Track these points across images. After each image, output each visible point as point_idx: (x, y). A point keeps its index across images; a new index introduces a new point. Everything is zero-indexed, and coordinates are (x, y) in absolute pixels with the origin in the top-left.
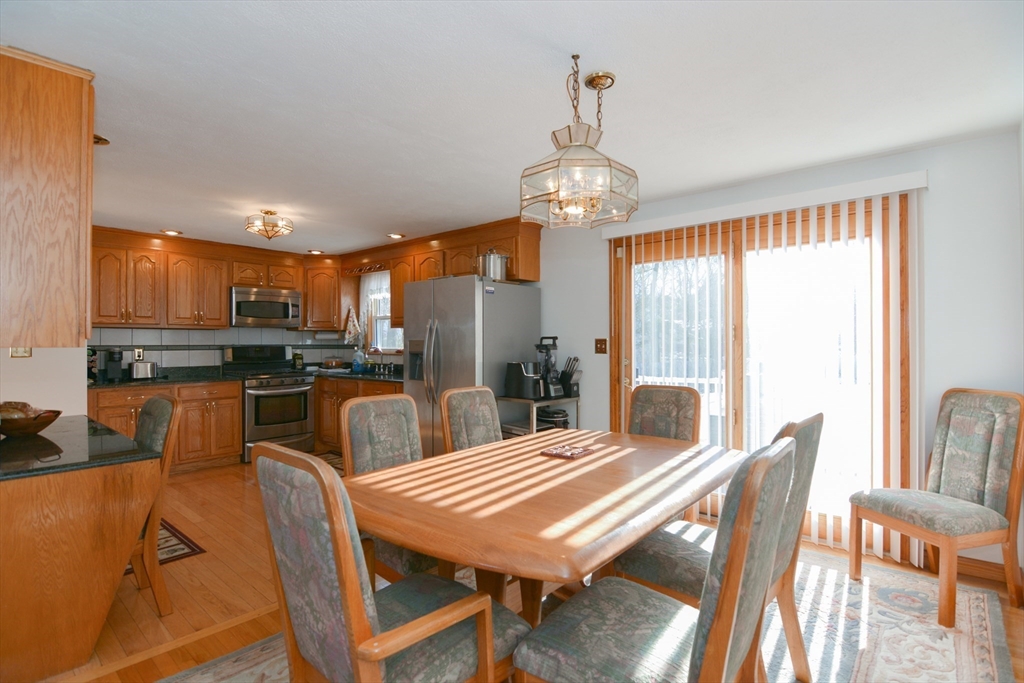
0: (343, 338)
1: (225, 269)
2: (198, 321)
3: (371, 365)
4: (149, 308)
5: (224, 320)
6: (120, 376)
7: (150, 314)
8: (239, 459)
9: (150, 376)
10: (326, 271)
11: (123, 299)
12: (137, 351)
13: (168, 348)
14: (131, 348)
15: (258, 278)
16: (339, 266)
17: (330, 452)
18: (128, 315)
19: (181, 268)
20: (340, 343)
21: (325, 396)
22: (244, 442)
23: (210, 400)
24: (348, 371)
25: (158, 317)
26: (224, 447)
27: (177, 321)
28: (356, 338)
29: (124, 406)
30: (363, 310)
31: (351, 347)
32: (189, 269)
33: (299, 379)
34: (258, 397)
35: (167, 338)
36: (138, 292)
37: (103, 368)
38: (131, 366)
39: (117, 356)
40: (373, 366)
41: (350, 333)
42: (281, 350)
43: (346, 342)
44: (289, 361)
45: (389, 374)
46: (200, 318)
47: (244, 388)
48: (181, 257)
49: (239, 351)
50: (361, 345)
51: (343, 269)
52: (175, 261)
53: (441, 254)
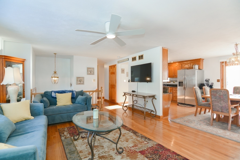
53: (181, 65)
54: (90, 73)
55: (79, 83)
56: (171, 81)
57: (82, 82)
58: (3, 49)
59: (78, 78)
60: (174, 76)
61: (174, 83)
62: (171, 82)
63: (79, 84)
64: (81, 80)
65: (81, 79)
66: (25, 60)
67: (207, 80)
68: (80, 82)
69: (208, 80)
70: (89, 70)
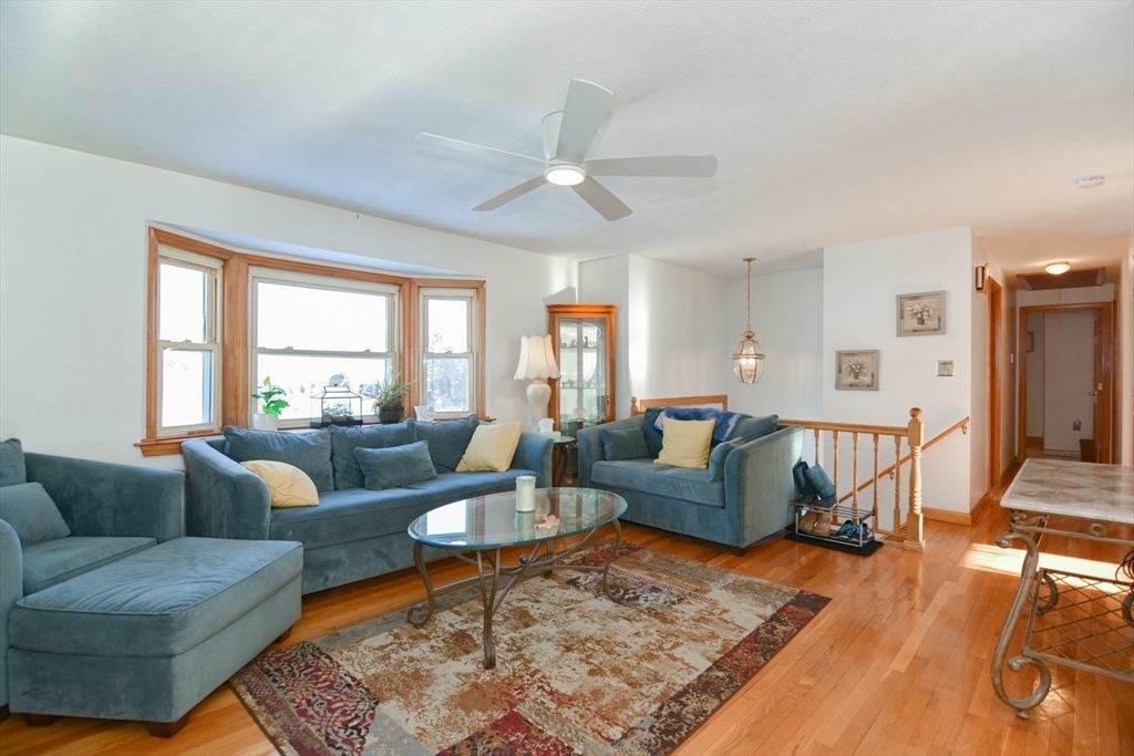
54: (914, 324)
55: (851, 380)
57: (865, 375)
58: (575, 284)
59: (841, 355)
63: (851, 385)
64: (862, 367)
65: (859, 359)
66: (611, 307)
68: (856, 377)
70: (907, 309)
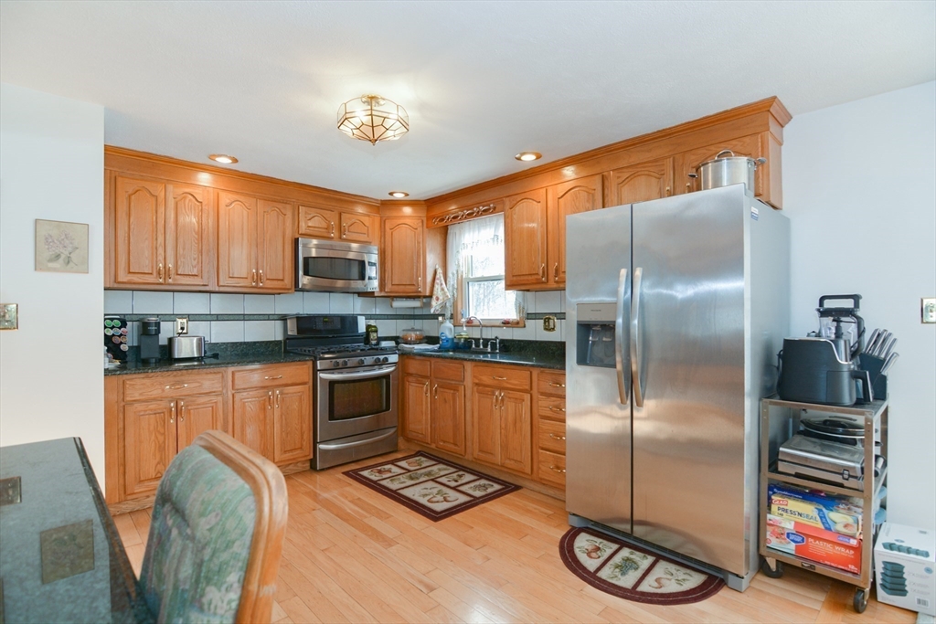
0: (429, 305)
1: (289, 214)
2: (257, 283)
3: (466, 339)
4: (195, 263)
5: (288, 282)
6: (158, 355)
7: (195, 272)
8: (308, 465)
9: (196, 355)
10: (408, 221)
11: (161, 251)
12: (180, 321)
13: (218, 318)
14: (172, 318)
15: (328, 228)
16: (423, 214)
17: (419, 454)
18: (167, 273)
19: (237, 211)
20: (425, 312)
21: (411, 379)
22: (315, 443)
23: (273, 388)
24: (436, 347)
25: (205, 275)
26: (291, 450)
27: (232, 282)
28: (444, 307)
29: (161, 399)
30: (452, 270)
31: (435, 317)
32: (245, 213)
33: (382, 357)
34: (332, 383)
35: (218, 305)
36: (180, 240)
37: (135, 344)
38: (171, 340)
39: (153, 328)
40: (468, 341)
41: (437, 299)
42: (353, 320)
43: (432, 311)
44: (361, 335)
45: (493, 353)
46: (258, 278)
47: (315, 371)
48: (236, 197)
49: (305, 323)
50: (448, 315)
51: (429, 218)
52: (228, 201)
53: (598, 179)
56: (531, 316)
60: (546, 272)
61: (547, 328)
62: (530, 323)
67: (828, 304)
69: (849, 304)
